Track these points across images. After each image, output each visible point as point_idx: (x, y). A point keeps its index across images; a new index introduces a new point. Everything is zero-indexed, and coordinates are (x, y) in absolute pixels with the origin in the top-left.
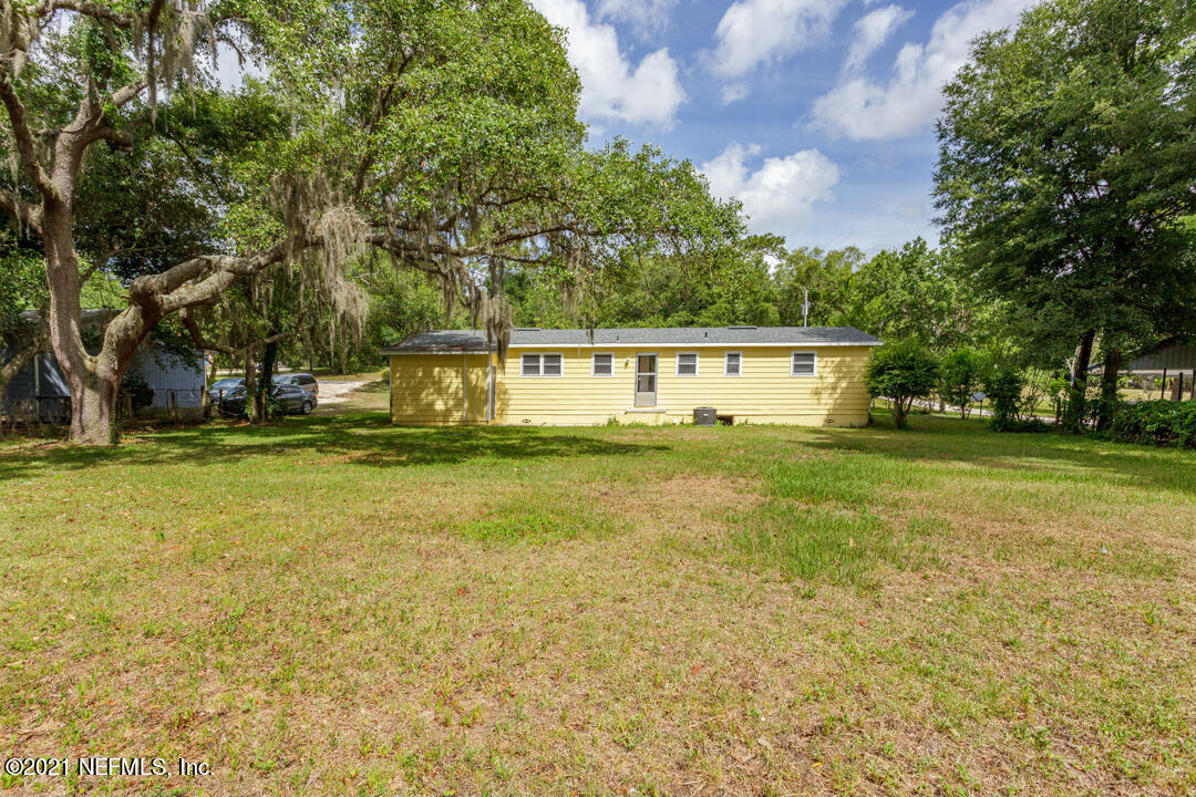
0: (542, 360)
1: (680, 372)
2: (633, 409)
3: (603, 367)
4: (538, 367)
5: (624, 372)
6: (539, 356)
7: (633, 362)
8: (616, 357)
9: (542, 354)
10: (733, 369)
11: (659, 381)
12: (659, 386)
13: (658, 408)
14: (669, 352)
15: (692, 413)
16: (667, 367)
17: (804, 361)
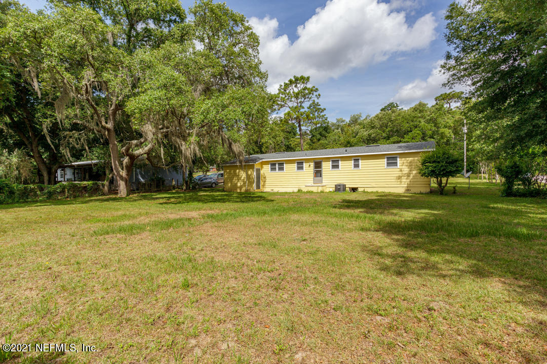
0: (277, 165)
1: (332, 168)
2: (313, 185)
3: (300, 167)
4: (276, 168)
5: (309, 168)
6: (276, 164)
7: (312, 164)
8: (305, 163)
9: (277, 163)
10: (357, 166)
11: (323, 172)
12: (323, 175)
13: (323, 184)
14: (327, 159)
15: (334, 186)
16: (326, 166)
17: (392, 160)
